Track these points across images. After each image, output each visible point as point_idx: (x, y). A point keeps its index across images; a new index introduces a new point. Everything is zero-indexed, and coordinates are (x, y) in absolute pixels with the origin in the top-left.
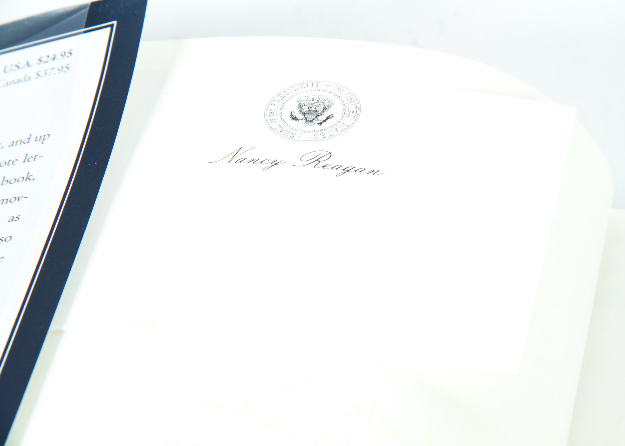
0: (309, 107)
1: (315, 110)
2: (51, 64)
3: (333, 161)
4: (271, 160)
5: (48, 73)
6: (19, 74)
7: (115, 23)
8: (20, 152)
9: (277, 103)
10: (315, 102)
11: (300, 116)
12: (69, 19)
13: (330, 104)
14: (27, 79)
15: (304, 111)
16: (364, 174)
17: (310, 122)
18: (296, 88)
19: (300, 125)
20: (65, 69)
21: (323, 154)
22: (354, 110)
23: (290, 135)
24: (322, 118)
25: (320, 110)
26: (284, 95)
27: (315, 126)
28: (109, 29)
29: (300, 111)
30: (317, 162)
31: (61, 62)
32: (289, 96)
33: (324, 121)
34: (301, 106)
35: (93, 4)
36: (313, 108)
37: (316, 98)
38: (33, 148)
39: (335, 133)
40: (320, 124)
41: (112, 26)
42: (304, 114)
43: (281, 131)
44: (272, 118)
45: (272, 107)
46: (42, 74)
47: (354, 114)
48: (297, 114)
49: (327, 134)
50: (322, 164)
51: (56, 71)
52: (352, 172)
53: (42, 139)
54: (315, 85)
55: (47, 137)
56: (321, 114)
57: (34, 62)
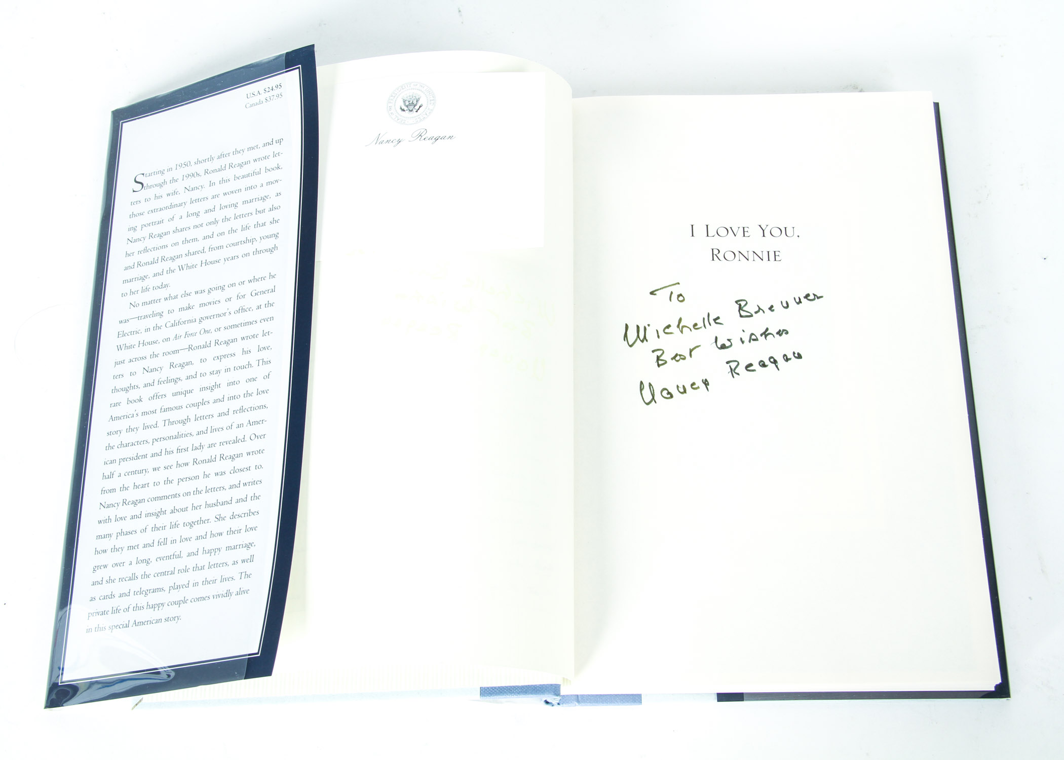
0: (409, 101)
1: (412, 103)
2: (272, 93)
3: (429, 135)
4: (397, 140)
5: (272, 98)
6: (255, 100)
7: (300, 66)
8: (269, 151)
9: (392, 102)
10: (411, 97)
11: (405, 108)
12: (278, 60)
13: (419, 97)
14: (261, 102)
15: (407, 104)
16: (446, 140)
17: (411, 111)
18: (399, 90)
19: (407, 114)
20: (279, 87)
21: (422, 131)
22: (432, 99)
23: (403, 122)
24: (417, 107)
25: (415, 102)
26: (394, 95)
27: (414, 114)
28: (298, 70)
29: (405, 105)
30: (420, 137)
31: (277, 91)
32: (397, 96)
33: (419, 109)
34: (404, 101)
35: (287, 53)
36: (411, 102)
37: (411, 95)
38: (276, 148)
39: (426, 116)
40: (417, 111)
41: (299, 68)
42: (407, 106)
43: (398, 119)
44: (391, 112)
45: (390, 105)
46: (268, 99)
47: (432, 102)
48: (404, 107)
49: (422, 118)
50: (423, 138)
51: (275, 97)
52: (439, 140)
53: (279, 141)
54: (409, 86)
55: (281, 140)
56: (416, 105)
57: (262, 92)
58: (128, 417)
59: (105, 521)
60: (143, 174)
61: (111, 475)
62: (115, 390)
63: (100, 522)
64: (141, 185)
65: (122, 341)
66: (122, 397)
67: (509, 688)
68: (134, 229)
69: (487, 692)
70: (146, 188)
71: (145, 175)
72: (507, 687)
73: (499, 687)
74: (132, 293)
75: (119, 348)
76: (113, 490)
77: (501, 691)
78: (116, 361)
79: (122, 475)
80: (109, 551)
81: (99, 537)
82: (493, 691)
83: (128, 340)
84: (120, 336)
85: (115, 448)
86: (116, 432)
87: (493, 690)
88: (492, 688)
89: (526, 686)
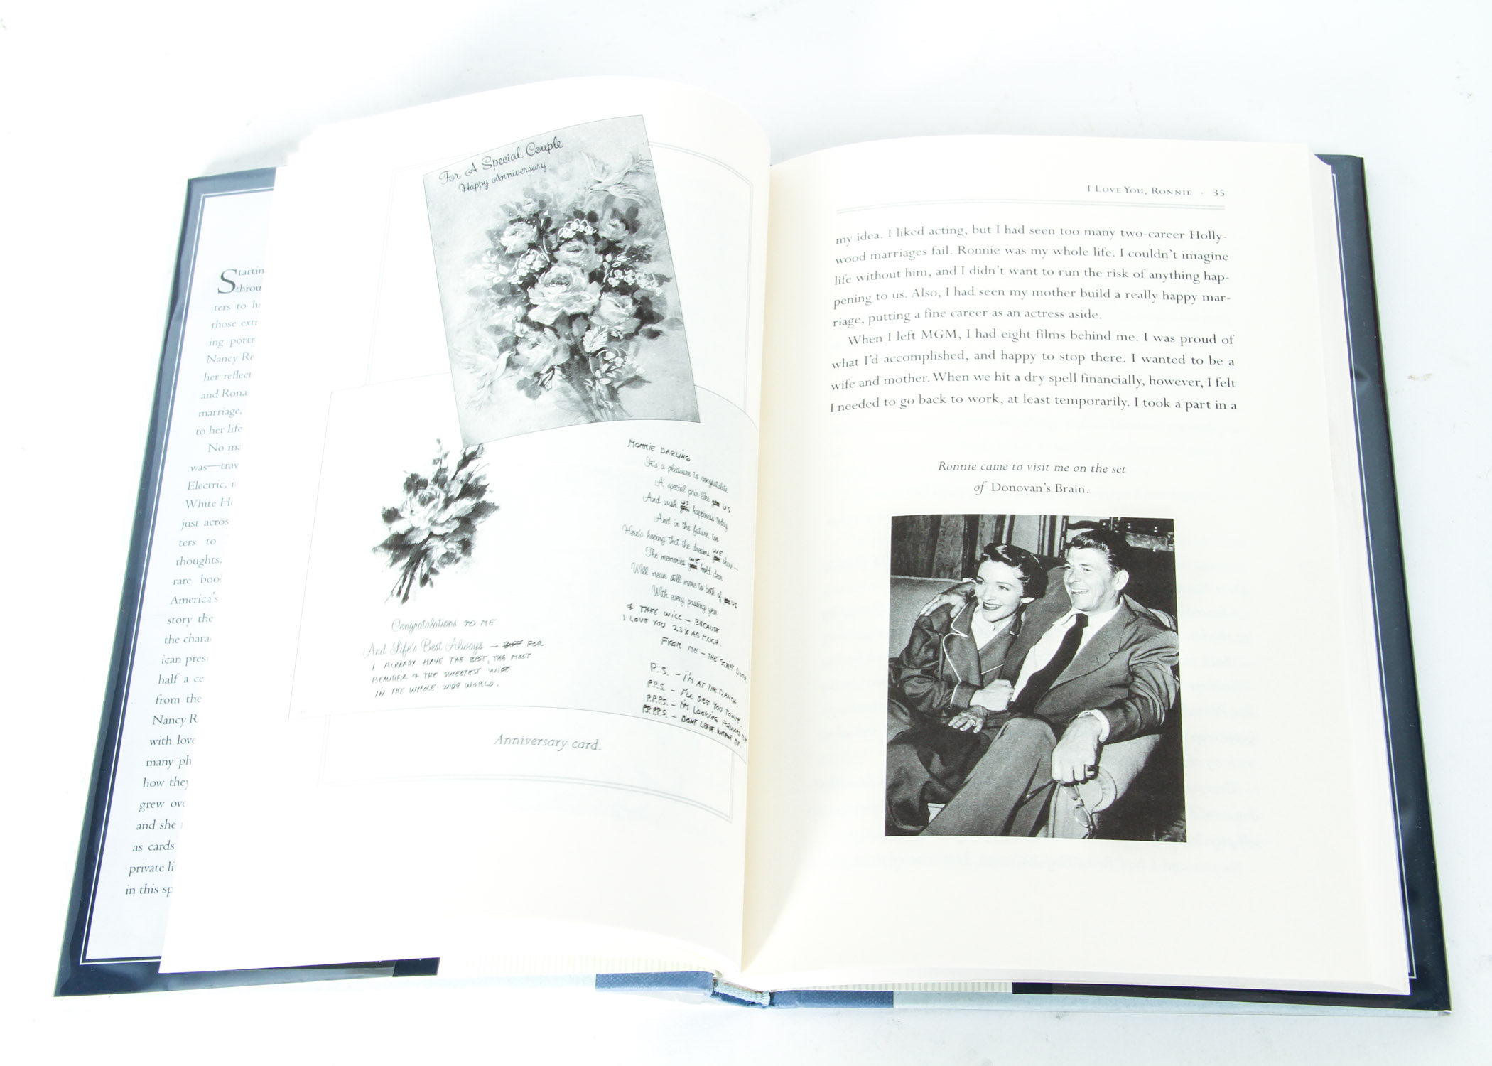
58: (201, 600)
59: (162, 742)
60: (235, 271)
61: (173, 679)
62: (182, 561)
63: (153, 742)
64: (231, 286)
65: (194, 495)
66: (192, 572)
67: (637, 975)
68: (220, 344)
69: (606, 981)
70: (239, 290)
71: (238, 272)
72: (634, 974)
73: (623, 975)
74: (213, 431)
75: (190, 504)
76: (177, 700)
77: (625, 979)
78: (185, 522)
79: (191, 680)
80: (166, 784)
81: (149, 763)
82: (615, 980)
83: (205, 495)
84: (191, 487)
85: (181, 641)
86: (183, 620)
87: (615, 978)
88: (613, 975)
89: (662, 974)
